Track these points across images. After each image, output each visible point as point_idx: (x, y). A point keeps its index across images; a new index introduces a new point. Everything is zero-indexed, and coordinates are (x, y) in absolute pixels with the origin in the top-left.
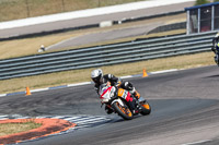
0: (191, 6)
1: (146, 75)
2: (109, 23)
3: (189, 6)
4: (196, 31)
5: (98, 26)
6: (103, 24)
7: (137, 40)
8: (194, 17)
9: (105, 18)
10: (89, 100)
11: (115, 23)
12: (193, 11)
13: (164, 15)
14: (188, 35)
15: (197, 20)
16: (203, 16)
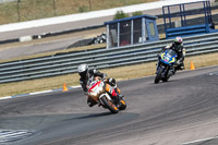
0: (111, 20)
1: (66, 89)
2: (29, 38)
3: (108, 21)
4: (116, 45)
5: (17, 40)
6: (23, 39)
7: (57, 54)
8: (113, 31)
9: (25, 32)
10: (10, 115)
11: (35, 37)
12: (112, 25)
13: (84, 29)
14: (108, 49)
15: (117, 34)
16: (123, 30)
